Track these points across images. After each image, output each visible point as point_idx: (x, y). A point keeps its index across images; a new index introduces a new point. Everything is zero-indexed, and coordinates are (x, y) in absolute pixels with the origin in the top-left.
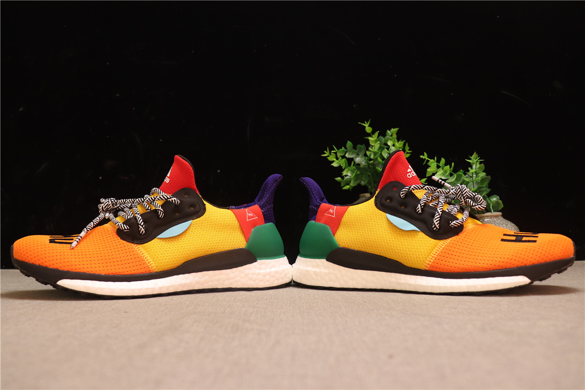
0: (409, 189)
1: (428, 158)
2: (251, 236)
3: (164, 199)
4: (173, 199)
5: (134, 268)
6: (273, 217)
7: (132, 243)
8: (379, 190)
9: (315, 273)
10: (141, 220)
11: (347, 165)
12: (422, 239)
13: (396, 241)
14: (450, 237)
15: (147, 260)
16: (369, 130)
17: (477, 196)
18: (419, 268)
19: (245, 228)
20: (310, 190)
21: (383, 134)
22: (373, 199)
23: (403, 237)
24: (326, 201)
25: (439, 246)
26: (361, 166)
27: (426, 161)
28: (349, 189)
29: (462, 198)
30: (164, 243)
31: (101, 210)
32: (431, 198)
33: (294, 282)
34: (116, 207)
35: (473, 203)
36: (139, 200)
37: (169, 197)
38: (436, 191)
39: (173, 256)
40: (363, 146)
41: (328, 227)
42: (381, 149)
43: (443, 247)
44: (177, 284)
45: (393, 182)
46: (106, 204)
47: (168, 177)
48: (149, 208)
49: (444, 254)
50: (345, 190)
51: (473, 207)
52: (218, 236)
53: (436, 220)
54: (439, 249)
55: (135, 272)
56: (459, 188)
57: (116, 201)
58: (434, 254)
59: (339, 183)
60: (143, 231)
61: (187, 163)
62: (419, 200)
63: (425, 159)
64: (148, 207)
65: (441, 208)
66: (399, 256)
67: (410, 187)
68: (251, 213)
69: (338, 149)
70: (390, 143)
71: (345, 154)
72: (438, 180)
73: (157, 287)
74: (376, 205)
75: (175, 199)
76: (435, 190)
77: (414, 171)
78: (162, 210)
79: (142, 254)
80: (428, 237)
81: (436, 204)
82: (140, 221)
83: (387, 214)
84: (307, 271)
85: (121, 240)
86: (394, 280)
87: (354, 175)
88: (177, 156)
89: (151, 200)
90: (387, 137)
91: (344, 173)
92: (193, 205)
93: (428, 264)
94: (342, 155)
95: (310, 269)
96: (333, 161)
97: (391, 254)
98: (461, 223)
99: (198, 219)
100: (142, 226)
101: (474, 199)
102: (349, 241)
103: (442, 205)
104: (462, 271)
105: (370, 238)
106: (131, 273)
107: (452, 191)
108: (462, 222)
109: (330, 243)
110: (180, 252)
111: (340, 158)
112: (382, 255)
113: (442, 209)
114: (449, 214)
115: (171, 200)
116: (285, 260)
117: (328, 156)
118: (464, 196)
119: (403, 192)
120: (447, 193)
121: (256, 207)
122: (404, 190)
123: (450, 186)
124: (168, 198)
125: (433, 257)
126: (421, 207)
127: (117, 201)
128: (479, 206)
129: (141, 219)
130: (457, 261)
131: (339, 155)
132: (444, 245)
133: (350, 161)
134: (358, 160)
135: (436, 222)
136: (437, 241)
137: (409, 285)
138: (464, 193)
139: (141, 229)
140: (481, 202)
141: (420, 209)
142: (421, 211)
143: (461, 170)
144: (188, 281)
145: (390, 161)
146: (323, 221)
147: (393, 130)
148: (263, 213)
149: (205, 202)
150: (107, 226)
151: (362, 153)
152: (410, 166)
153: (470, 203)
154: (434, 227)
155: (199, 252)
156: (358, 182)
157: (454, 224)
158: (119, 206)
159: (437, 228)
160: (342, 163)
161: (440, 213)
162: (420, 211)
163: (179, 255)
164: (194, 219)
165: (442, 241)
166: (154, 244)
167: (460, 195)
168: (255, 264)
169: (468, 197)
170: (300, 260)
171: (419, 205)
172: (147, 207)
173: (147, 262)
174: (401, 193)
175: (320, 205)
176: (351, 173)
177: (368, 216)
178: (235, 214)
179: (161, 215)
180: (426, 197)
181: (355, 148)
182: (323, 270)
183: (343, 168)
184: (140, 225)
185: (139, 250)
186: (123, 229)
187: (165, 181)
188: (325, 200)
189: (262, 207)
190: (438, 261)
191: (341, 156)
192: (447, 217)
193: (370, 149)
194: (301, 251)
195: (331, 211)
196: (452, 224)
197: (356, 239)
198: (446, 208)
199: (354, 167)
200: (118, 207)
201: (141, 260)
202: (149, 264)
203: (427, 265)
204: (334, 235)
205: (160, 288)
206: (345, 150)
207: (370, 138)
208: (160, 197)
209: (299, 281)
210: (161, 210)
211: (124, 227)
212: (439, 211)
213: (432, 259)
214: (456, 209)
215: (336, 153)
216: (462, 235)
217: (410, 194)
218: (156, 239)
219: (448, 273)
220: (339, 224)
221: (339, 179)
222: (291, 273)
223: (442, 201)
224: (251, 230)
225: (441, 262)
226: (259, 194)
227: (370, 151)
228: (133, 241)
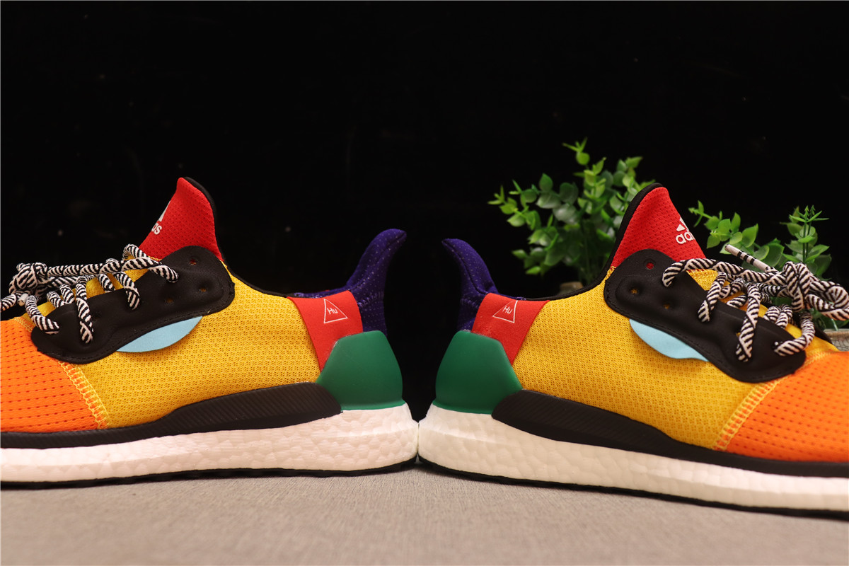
0: (682, 267)
1: (705, 212)
2: (332, 357)
3: (139, 266)
4: (160, 268)
5: (57, 417)
6: (384, 319)
7: (62, 360)
8: (613, 268)
9: (467, 444)
10: (88, 311)
11: (540, 223)
12: (711, 380)
13: (650, 382)
14: (777, 378)
15: (90, 401)
16: (582, 158)
17: (834, 288)
18: (703, 444)
19: (318, 337)
20: (462, 264)
21: (611, 167)
22: (600, 288)
23: (667, 373)
24: (496, 290)
25: (751, 397)
26: (566, 228)
27: (700, 219)
28: (539, 274)
29: (799, 291)
30: (133, 363)
31: (13, 287)
32: (729, 288)
33: (421, 458)
34: (45, 282)
35: (824, 304)
36: (89, 267)
37: (151, 263)
38: (742, 274)
39: (150, 393)
40: (573, 186)
41: (499, 344)
42: (607, 194)
43: (761, 399)
44: (156, 456)
45: (646, 250)
46: (23, 275)
47: (159, 223)
48: (111, 287)
49: (763, 416)
50: (532, 276)
51: (824, 313)
52: (258, 353)
53: (744, 339)
54: (752, 403)
55: (57, 426)
56: (792, 270)
57: (46, 269)
58: (741, 416)
59: (520, 261)
60: (88, 335)
61: (200, 194)
62: (703, 294)
63: (698, 215)
64: (109, 284)
65: (755, 311)
66: (658, 415)
67: (684, 264)
68: (333, 308)
69: (523, 188)
70: (628, 181)
71: (536, 201)
72: (740, 253)
73: (107, 463)
74: (607, 300)
75: (165, 267)
76: (738, 273)
77: (690, 231)
78: (136, 290)
79: (82, 386)
80: (724, 375)
81: (740, 304)
82: (83, 312)
83: (630, 320)
84: (450, 438)
85: (39, 353)
86: (643, 469)
87: (553, 242)
88: (182, 181)
89: (114, 268)
90: (620, 172)
91: (533, 239)
92: (205, 284)
93: (727, 438)
94: (531, 201)
95: (456, 433)
96: (513, 214)
97: (638, 410)
98: (801, 346)
99: (216, 315)
100: (87, 324)
101: (825, 295)
102: (545, 376)
103: (756, 305)
104: (809, 457)
105: (591, 373)
106: (48, 427)
107: (775, 277)
108: (804, 345)
109: (504, 379)
110: (168, 385)
111: (526, 208)
112: (619, 411)
113: (757, 313)
114: (771, 324)
115: (154, 269)
116: (403, 410)
117: (502, 204)
118: (804, 287)
119: (669, 274)
120: (764, 281)
121: (346, 296)
122: (670, 268)
123: (766, 266)
124: (149, 265)
125: (738, 422)
126: (709, 307)
127: (48, 270)
128: (840, 310)
129: (86, 309)
130: (796, 435)
131: (524, 200)
132: (764, 396)
133: (545, 215)
134: (562, 213)
135: (745, 340)
136: (746, 386)
137: (680, 482)
138: (803, 280)
139: (84, 330)
140: (845, 302)
141: (707, 312)
142: (710, 316)
143: (776, 240)
144: (182, 451)
145: (640, 206)
146: (489, 332)
147: (629, 161)
148: (360, 310)
149: (234, 280)
150: (17, 320)
151: (570, 200)
152: (681, 220)
153: (818, 304)
154: (741, 354)
155: (212, 387)
156: (559, 258)
157: (786, 348)
158: (54, 280)
159: (747, 356)
160: (531, 218)
161: (754, 322)
162: (707, 317)
163: (165, 392)
164: (207, 314)
165: (757, 386)
166: (112, 366)
167: (793, 285)
168: (336, 417)
169: (812, 291)
170: (434, 411)
171: (705, 303)
172: (106, 284)
173: (90, 405)
174: (665, 275)
175: (483, 298)
176: (547, 240)
177: (588, 324)
178: (297, 308)
179: (133, 302)
180: (719, 286)
181: (556, 188)
182: (484, 439)
183: (532, 228)
184: (83, 322)
185: (75, 377)
186: (45, 328)
187: (153, 230)
188: (494, 288)
189: (358, 297)
190: (749, 432)
191: (528, 204)
192: (768, 333)
193: (586, 193)
194: (439, 392)
195: (507, 310)
196: (781, 348)
197: (561, 373)
198: (763, 313)
199: (553, 229)
200: (50, 283)
201: (75, 400)
202: (93, 410)
203: (722, 439)
204: (512, 362)
205: (115, 466)
206: (538, 192)
207: (587, 172)
208: (132, 263)
209: (431, 459)
210: (133, 292)
211: (47, 323)
212: (752, 318)
213: (734, 426)
214: (785, 316)
215: (517, 198)
216: (802, 374)
217: (683, 279)
218: (116, 354)
219: (774, 460)
220: (524, 339)
221: (520, 253)
222: (415, 440)
223: (756, 297)
224: (332, 344)
225: (758, 434)
226: (356, 271)
227: (586, 198)
228: (64, 355)
